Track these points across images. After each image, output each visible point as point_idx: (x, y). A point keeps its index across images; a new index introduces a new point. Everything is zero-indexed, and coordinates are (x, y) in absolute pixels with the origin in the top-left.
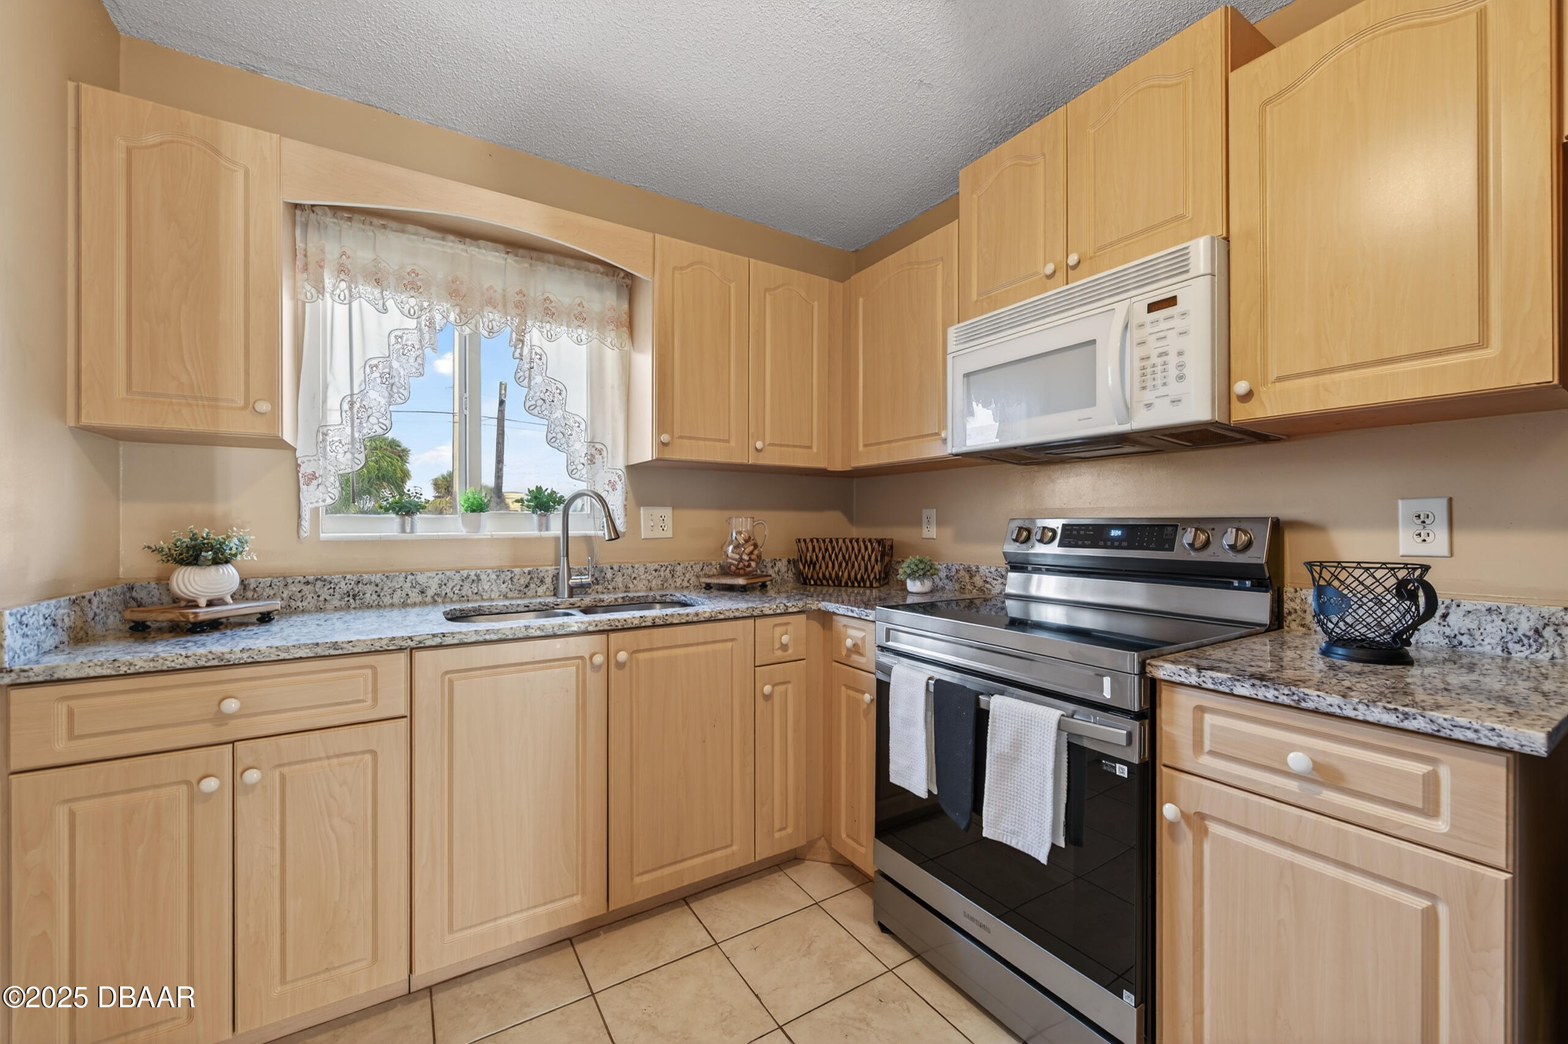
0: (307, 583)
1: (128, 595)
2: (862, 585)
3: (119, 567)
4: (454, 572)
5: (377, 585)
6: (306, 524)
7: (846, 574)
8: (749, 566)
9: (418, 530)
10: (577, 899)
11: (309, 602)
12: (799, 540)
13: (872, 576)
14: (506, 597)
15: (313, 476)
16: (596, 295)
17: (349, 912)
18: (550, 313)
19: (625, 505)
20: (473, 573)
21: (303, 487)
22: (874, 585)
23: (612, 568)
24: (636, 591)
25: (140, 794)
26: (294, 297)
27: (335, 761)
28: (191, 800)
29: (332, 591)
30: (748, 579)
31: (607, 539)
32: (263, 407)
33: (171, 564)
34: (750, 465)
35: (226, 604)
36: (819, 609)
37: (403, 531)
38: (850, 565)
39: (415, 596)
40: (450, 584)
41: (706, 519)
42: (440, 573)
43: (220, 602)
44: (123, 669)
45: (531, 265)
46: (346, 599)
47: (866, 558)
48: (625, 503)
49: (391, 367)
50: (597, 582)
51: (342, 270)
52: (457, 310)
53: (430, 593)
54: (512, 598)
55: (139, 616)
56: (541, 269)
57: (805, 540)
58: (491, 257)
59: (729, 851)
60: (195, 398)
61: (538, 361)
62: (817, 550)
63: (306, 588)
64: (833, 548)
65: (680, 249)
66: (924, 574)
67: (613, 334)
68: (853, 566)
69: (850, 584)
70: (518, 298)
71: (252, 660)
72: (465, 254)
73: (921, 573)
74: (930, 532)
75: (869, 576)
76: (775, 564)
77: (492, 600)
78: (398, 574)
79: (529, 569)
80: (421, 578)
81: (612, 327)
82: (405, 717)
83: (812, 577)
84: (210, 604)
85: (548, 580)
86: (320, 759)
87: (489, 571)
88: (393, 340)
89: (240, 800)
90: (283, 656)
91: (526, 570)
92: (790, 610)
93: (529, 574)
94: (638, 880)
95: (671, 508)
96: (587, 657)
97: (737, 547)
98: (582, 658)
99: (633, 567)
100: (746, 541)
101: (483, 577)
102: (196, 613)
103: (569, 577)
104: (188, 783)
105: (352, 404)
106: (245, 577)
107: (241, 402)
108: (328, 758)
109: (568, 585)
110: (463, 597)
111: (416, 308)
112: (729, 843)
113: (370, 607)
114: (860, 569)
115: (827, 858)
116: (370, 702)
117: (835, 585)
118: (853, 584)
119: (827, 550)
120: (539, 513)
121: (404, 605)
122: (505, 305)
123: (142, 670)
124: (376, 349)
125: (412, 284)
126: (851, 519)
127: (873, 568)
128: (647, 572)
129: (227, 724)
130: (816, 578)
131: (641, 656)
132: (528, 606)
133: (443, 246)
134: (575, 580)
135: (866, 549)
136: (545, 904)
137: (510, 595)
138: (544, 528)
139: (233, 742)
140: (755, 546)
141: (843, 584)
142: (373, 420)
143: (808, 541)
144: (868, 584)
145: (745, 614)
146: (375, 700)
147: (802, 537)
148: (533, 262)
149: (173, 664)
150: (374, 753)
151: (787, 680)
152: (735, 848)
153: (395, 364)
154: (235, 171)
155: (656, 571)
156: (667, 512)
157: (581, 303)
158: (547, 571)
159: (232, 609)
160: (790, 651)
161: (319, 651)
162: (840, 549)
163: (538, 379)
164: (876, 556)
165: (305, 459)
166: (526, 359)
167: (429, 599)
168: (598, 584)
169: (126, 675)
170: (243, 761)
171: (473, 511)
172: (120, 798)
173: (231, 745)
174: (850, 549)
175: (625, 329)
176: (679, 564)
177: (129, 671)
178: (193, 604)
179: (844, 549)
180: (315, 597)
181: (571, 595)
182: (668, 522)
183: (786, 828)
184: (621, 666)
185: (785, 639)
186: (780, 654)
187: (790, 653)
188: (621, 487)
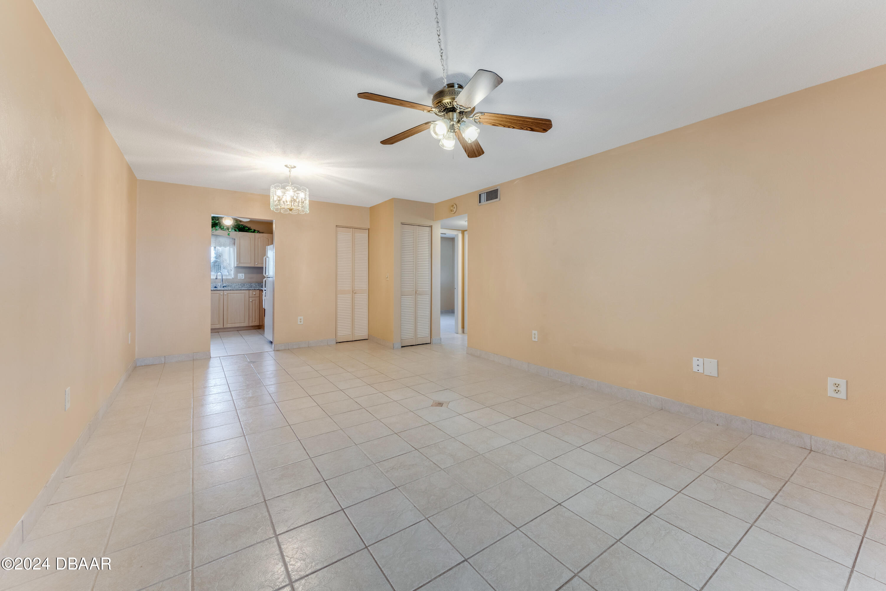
48: (234, 273)
67: (231, 246)
94: (228, 324)
98: (219, 294)
112: (244, 322)
131: (229, 294)
156: (242, 274)
175: (233, 245)
176: (242, 282)
182: (244, 276)
183: (255, 322)
184: (225, 295)
185: (254, 293)
186: (254, 296)
187: (256, 296)
188: (233, 270)
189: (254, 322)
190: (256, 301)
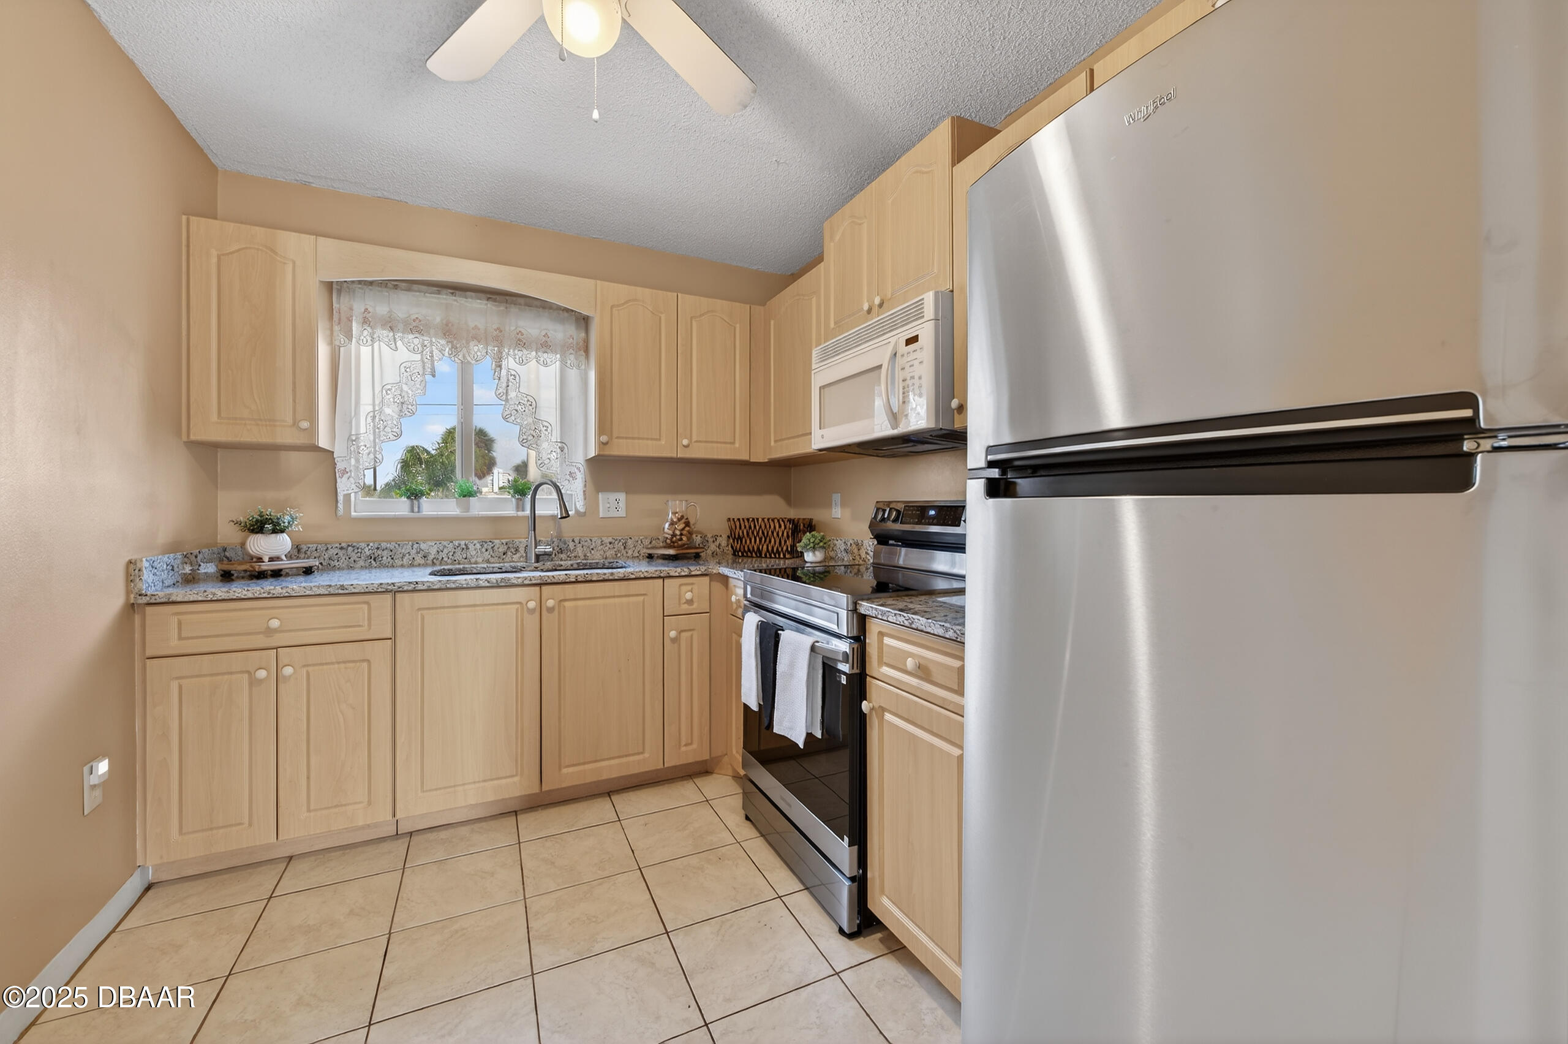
0: (342, 548)
1: (222, 555)
2: (777, 556)
3: (217, 537)
4: (449, 542)
5: (391, 551)
6: (340, 506)
7: (765, 547)
8: (681, 539)
9: (424, 510)
10: (516, 779)
11: (343, 562)
12: (729, 519)
13: (785, 548)
14: (488, 561)
15: (345, 472)
16: (559, 327)
17: (351, 768)
18: (521, 343)
19: (584, 491)
20: (463, 543)
21: (339, 480)
22: (787, 556)
23: (573, 541)
24: (593, 560)
25: (220, 677)
26: (331, 343)
27: (342, 666)
28: (251, 684)
29: (359, 554)
30: (678, 550)
31: (559, 517)
32: (305, 424)
33: (247, 533)
34: (679, 459)
35: (282, 560)
36: (719, 573)
37: (412, 511)
38: (768, 540)
39: (419, 560)
40: (446, 551)
41: (650, 501)
42: (438, 542)
43: (278, 559)
44: (210, 597)
45: (506, 308)
46: (369, 561)
47: (780, 534)
48: (585, 489)
49: (402, 390)
50: (561, 551)
51: (365, 321)
52: (450, 346)
53: (431, 557)
54: (493, 563)
55: (226, 567)
56: (514, 309)
57: (733, 519)
58: (478, 304)
59: (641, 757)
60: (261, 420)
61: (513, 381)
62: (743, 527)
63: (341, 553)
64: (755, 526)
65: (619, 291)
66: (814, 548)
67: (572, 357)
68: (770, 542)
69: (768, 556)
70: (495, 333)
71: (289, 595)
72: (455, 303)
73: (812, 545)
74: (837, 512)
75: (782, 549)
76: (716, 539)
77: (476, 563)
78: (407, 543)
79: (507, 540)
80: (423, 546)
81: (571, 351)
82: (391, 639)
83: (740, 550)
84: (271, 559)
85: (522, 550)
86: (332, 663)
87: (475, 542)
88: (403, 370)
89: (281, 686)
90: (308, 593)
91: (504, 541)
92: (693, 573)
93: (506, 544)
94: (565, 771)
95: (625, 493)
96: (524, 603)
97: (672, 523)
98: (520, 603)
99: (591, 540)
100: (679, 520)
101: (471, 546)
102: (260, 565)
103: (536, 548)
104: (249, 672)
105: (374, 417)
106: (300, 543)
107: (290, 421)
108: (339, 663)
109: (535, 553)
110: (455, 561)
111: (419, 346)
112: (641, 750)
113: (385, 566)
114: (775, 543)
115: (730, 772)
116: (366, 627)
117: (757, 557)
118: (770, 555)
119: (750, 527)
120: (517, 497)
121: (412, 565)
122: (486, 339)
123: (220, 598)
124: (391, 377)
125: (416, 327)
126: (789, 502)
127: (785, 542)
128: (602, 545)
129: (272, 636)
130: (742, 550)
131: (567, 604)
132: (501, 569)
133: (439, 298)
134: (541, 549)
135: (780, 526)
136: (492, 780)
137: (492, 560)
138: (521, 509)
139: (277, 648)
140: (687, 524)
141: (763, 556)
142: (388, 429)
143: (736, 520)
144: (782, 556)
145: (654, 576)
146: (370, 625)
147: (732, 517)
148: (508, 305)
149: (239, 595)
150: (368, 661)
151: (692, 628)
152: (646, 755)
153: (405, 388)
154: (285, 263)
155: (610, 543)
156: (622, 496)
157: (546, 333)
158: (520, 542)
159: (285, 564)
160: (695, 605)
161: (332, 591)
162: (761, 527)
163: (512, 394)
164: (788, 533)
165: (338, 459)
166: (504, 380)
167: (429, 562)
168: (562, 553)
169: (211, 601)
170: (283, 660)
171: (464, 496)
172: (208, 679)
173: (275, 650)
174: (768, 526)
175: (582, 352)
176: (631, 538)
177: (213, 599)
178: (260, 560)
179: (763, 526)
180: (347, 558)
181: (537, 561)
182: (622, 504)
183: (691, 744)
184: (550, 610)
185: (689, 596)
186: (685, 608)
187: (695, 607)
188: (580, 477)
189: (686, 745)
190: (695, 634)
